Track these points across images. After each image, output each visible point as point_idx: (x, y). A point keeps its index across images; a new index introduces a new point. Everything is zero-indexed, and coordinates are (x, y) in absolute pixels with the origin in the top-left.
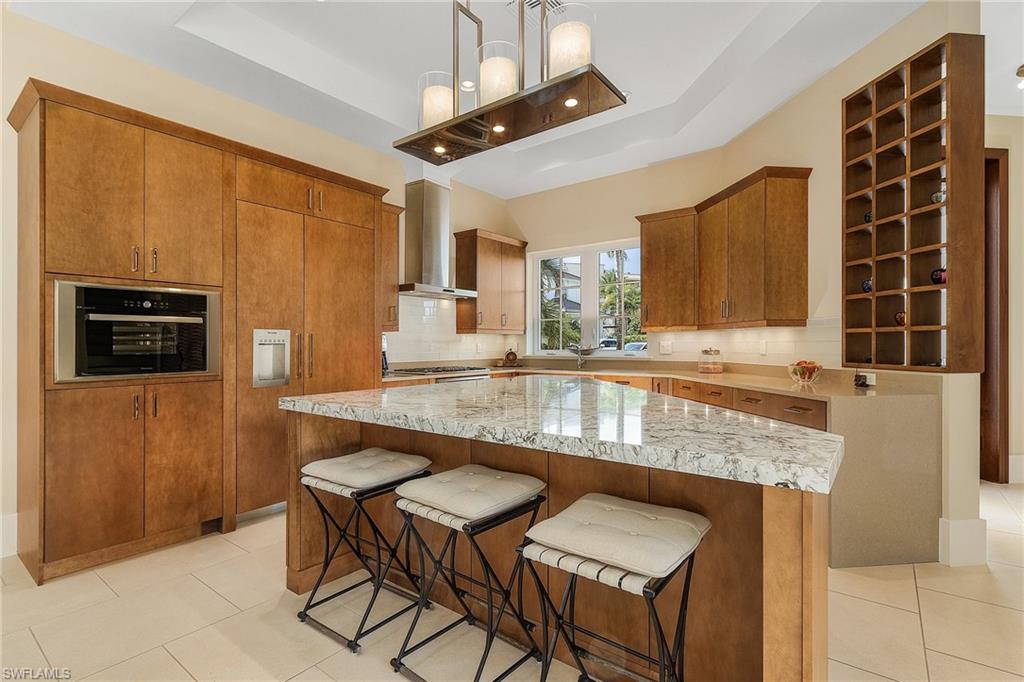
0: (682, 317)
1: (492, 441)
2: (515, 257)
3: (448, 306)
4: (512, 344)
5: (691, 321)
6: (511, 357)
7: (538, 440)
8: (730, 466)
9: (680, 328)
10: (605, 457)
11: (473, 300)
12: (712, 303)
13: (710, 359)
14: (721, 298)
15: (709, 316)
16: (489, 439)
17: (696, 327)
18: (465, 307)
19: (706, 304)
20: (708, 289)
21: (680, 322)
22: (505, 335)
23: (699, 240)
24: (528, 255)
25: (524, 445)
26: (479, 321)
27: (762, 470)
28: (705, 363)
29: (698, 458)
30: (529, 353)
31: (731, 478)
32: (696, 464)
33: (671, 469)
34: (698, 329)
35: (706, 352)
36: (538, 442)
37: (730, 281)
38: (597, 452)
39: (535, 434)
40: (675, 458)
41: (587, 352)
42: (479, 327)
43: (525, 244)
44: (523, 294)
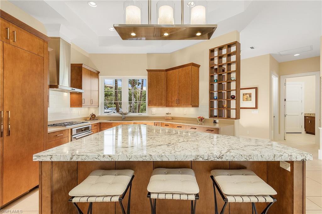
0: (161, 103)
1: (202, 160)
2: (95, 77)
3: (67, 95)
4: (92, 111)
5: (164, 105)
6: (93, 116)
7: (224, 157)
8: (290, 157)
9: (161, 106)
10: (251, 160)
11: (80, 94)
12: (172, 99)
13: (168, 115)
14: (175, 98)
15: (170, 103)
16: (201, 160)
17: (165, 106)
18: (74, 96)
19: (170, 99)
20: (170, 95)
21: (160, 104)
22: (89, 108)
23: (166, 80)
24: (100, 77)
25: (218, 160)
26: (83, 102)
27: (298, 157)
28: (167, 117)
29: (281, 156)
30: (100, 115)
31: (290, 160)
32: (280, 158)
33: (273, 160)
34: (166, 107)
35: (167, 114)
36: (224, 158)
37: (178, 93)
38: (248, 159)
39: (223, 155)
40: (274, 157)
41: (125, 114)
42: (83, 105)
43: (99, 72)
44: (98, 92)
